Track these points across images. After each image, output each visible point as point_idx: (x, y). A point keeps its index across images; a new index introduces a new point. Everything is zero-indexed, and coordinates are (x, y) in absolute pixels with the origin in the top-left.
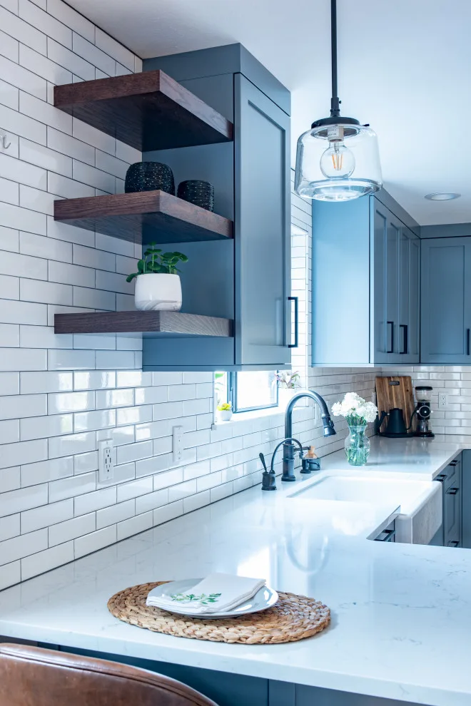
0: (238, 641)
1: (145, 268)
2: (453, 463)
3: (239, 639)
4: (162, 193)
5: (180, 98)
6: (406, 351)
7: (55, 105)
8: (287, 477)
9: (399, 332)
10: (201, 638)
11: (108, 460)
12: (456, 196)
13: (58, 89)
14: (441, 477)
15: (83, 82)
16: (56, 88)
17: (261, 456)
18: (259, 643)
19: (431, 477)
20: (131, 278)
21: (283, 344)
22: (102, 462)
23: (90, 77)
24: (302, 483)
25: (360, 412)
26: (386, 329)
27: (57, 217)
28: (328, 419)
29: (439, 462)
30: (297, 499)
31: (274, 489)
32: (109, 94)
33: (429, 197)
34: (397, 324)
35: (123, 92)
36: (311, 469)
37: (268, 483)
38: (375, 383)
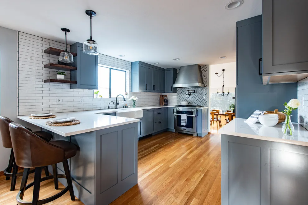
6: (155, 90)
7: (45, 53)
8: (116, 108)
9: (152, 86)
16: (45, 50)
17: (108, 104)
20: (56, 75)
26: (145, 86)
27: (45, 67)
28: (124, 99)
34: (149, 85)
37: (108, 108)
38: (159, 96)
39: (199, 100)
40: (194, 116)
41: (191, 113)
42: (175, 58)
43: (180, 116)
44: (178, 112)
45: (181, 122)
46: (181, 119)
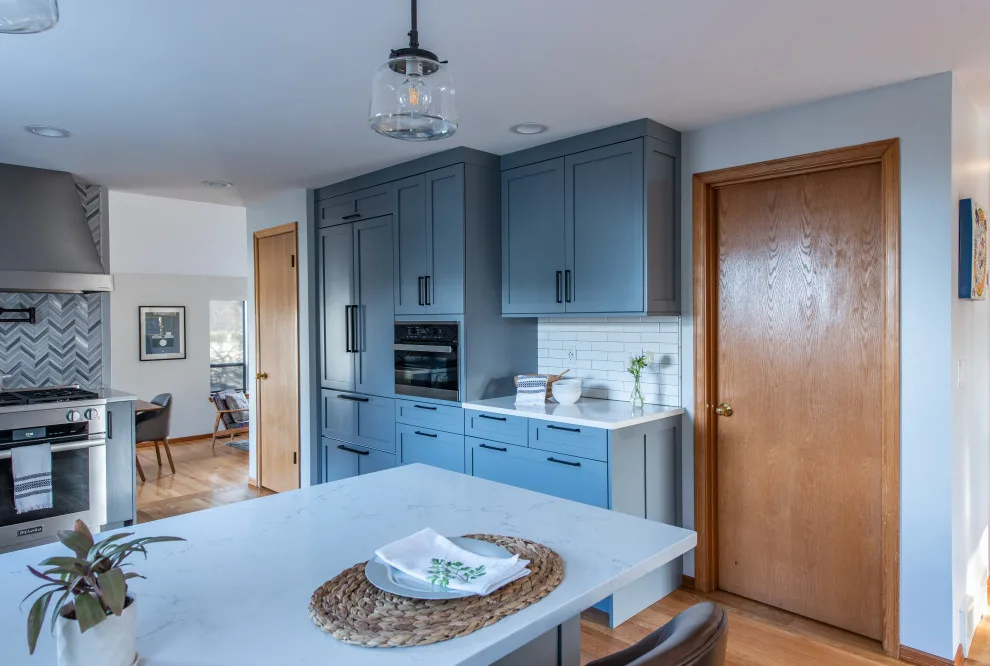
39: (52, 358)
46: (11, 481)
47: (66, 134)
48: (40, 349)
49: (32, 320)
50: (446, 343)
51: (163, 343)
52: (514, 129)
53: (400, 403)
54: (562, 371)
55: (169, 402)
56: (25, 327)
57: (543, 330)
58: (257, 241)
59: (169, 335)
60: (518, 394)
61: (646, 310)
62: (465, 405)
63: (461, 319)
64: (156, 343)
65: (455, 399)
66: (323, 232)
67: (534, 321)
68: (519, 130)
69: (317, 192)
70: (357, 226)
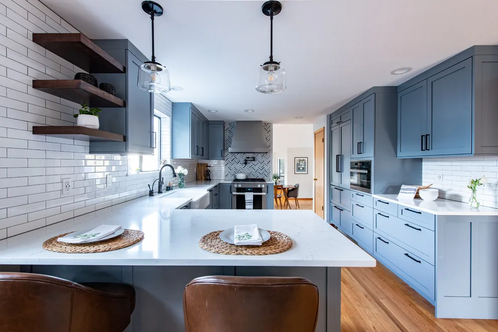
0: (95, 252)
1: (82, 112)
2: (216, 187)
3: (96, 251)
4: (82, 81)
5: (93, 48)
6: (203, 155)
7: (33, 41)
8: (160, 192)
9: (201, 150)
10: (79, 252)
11: (68, 186)
12: (217, 111)
13: (34, 35)
14: (210, 191)
15: (46, 34)
16: (34, 34)
17: (149, 185)
18: (105, 251)
19: (206, 190)
20: (76, 116)
21: (151, 147)
22: (64, 187)
23: (49, 32)
24: (165, 193)
25: (183, 172)
26: (196, 148)
27: (34, 87)
28: (174, 173)
29: (211, 186)
30: (163, 198)
31: (153, 195)
32: (58, 40)
33: (209, 111)
34: (200, 147)
35: (64, 40)
36: (170, 189)
37: (151, 194)
38: (196, 165)
39: (259, 171)
40: (264, 194)
41: (260, 190)
42: (247, 109)
43: (244, 196)
44: (239, 190)
45: (245, 205)
46: (245, 200)
47: (253, 111)
48: (256, 168)
49: (254, 160)
50: (365, 169)
51: (301, 169)
52: (393, 73)
53: (352, 192)
54: (429, 185)
55: (298, 186)
56: (253, 162)
57: (425, 165)
58: (315, 134)
59: (303, 166)
60: (400, 193)
61: (473, 152)
62: (373, 195)
63: (372, 159)
64: (299, 169)
65: (370, 192)
66: (332, 129)
67: (421, 160)
68: (396, 73)
69: (330, 115)
70: (341, 125)
